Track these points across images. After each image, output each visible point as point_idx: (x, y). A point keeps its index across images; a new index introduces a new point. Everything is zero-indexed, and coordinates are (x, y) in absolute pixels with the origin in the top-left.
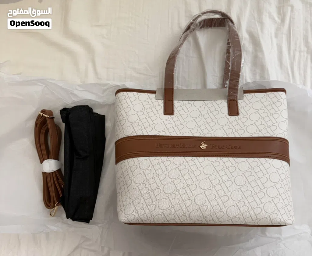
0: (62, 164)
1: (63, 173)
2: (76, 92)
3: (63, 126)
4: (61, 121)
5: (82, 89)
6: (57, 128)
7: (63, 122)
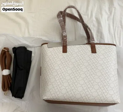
0: (11, 72)
1: (12, 76)
2: (20, 40)
3: (13, 55)
4: (12, 52)
5: (23, 39)
6: (10, 55)
7: (13, 53)
